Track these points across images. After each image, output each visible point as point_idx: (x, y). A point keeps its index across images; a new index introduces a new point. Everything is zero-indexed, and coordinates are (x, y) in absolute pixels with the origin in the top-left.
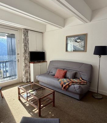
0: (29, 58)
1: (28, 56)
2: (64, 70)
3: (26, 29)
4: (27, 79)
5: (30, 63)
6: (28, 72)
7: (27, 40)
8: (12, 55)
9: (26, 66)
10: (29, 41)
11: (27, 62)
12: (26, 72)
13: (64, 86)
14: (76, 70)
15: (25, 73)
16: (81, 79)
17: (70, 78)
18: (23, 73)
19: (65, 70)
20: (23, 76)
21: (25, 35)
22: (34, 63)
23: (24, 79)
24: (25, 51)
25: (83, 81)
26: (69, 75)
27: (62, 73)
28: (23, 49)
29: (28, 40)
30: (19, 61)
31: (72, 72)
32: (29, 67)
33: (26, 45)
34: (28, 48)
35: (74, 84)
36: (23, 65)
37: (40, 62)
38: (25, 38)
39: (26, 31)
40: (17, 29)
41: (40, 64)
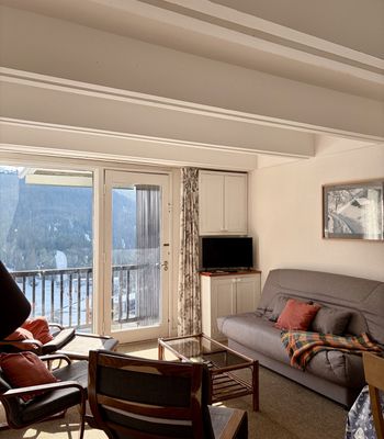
0: (197, 259)
1: (194, 250)
2: (311, 303)
3: (191, 169)
4: (190, 329)
5: (200, 273)
6: (193, 304)
7: (194, 202)
8: (150, 247)
9: (187, 285)
10: (200, 205)
11: (192, 270)
12: (188, 305)
13: (296, 352)
14: (351, 305)
15: (186, 307)
16: (366, 340)
17: (325, 332)
18: (180, 305)
19: (315, 305)
20: (179, 318)
21: (187, 185)
22: (213, 274)
23: (180, 328)
24: (187, 236)
25: (370, 345)
26: (324, 321)
27: (302, 312)
28: (181, 228)
29: (197, 202)
30: (169, 265)
31: (336, 310)
32: (197, 288)
33: (190, 218)
34: (197, 226)
35: (328, 351)
36: (180, 279)
37: (234, 272)
38: (190, 197)
39: (192, 174)
40: (165, 171)
41: (234, 280)
